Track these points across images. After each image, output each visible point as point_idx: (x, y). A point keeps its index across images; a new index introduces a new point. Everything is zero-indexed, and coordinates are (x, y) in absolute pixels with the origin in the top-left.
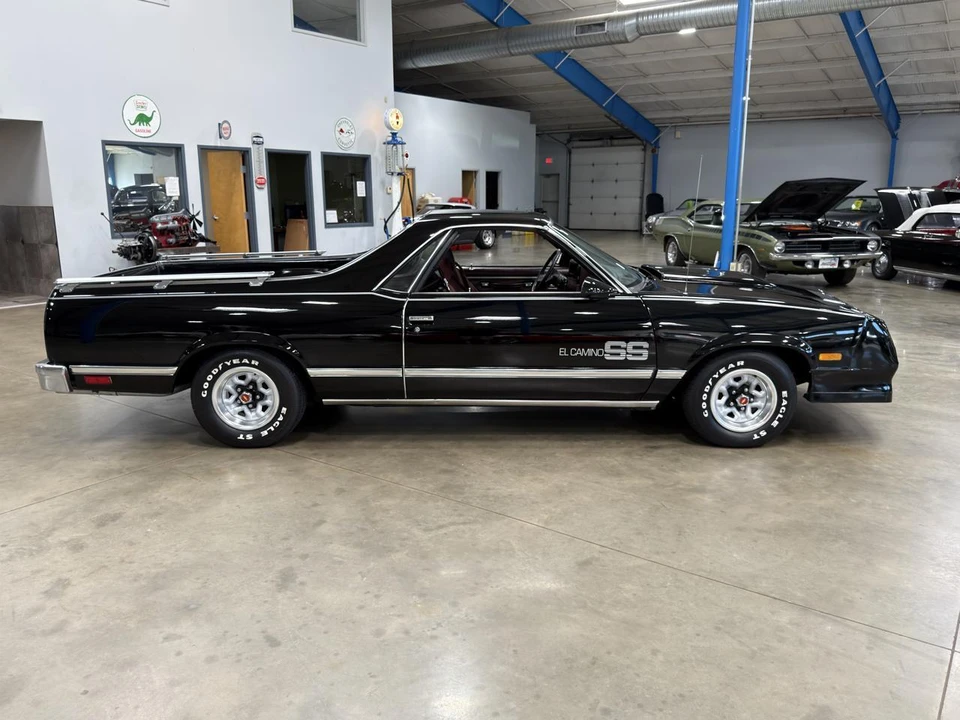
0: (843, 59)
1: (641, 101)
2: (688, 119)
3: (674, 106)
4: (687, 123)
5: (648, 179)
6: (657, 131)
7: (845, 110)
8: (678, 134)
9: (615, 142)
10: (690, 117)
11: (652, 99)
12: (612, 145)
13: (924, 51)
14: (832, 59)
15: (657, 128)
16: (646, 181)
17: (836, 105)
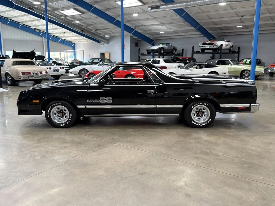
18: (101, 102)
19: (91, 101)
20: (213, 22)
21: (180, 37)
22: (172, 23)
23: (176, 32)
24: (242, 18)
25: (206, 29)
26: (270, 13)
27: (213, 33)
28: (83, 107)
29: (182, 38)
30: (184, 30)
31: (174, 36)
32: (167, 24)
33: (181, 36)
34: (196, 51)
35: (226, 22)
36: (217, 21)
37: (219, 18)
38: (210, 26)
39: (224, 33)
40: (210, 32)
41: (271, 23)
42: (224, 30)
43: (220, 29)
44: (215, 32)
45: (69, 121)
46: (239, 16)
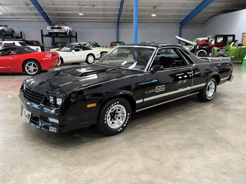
18: (156, 92)
19: (149, 92)
20: (55, 8)
21: (16, 20)
22: (12, 5)
23: (12, 14)
24: (82, 7)
25: (46, 14)
26: (104, 5)
27: (51, 18)
28: (141, 101)
29: (17, 21)
30: (23, 13)
31: (9, 18)
32: (5, 5)
33: (17, 18)
34: (46, 35)
35: (67, 9)
36: (59, 7)
37: (62, 5)
38: (51, 12)
39: (62, 19)
40: (49, 17)
41: (102, 13)
42: (62, 16)
43: (60, 15)
44: (54, 17)
45: (126, 122)
46: (79, 5)
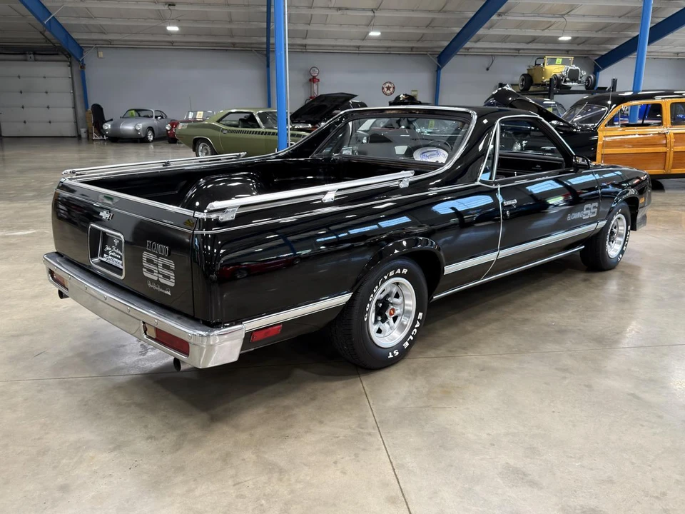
0: (245, 5)
1: (73, 22)
2: (110, 42)
3: (102, 30)
4: (110, 45)
5: (79, 92)
6: (81, 50)
7: (234, 44)
8: (101, 54)
9: (39, 57)
10: (113, 40)
11: (84, 21)
12: (36, 60)
13: (297, 7)
14: (237, 6)
15: (81, 47)
16: (77, 93)
17: (230, 40)
